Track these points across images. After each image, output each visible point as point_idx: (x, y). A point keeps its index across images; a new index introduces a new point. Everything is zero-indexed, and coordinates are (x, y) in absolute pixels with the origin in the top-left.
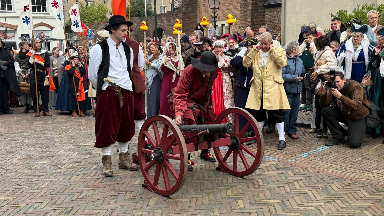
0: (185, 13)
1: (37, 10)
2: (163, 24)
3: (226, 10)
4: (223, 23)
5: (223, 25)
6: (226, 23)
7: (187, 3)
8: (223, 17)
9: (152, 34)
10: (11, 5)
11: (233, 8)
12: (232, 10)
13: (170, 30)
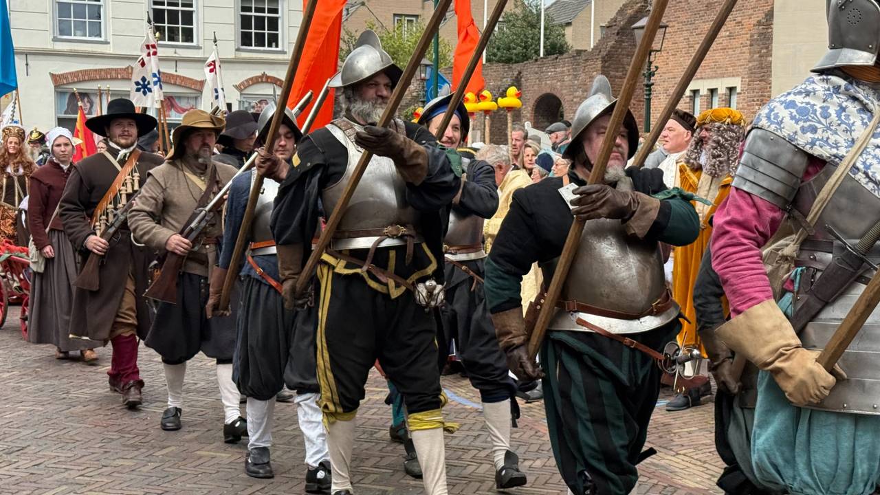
0: (611, 58)
1: (255, 43)
2: (559, 83)
3: (721, 49)
4: (713, 84)
5: (713, 91)
6: (722, 86)
7: (619, 28)
8: (712, 68)
9: (529, 108)
10: (192, 29)
11: (742, 44)
12: (738, 51)
13: (575, 100)
